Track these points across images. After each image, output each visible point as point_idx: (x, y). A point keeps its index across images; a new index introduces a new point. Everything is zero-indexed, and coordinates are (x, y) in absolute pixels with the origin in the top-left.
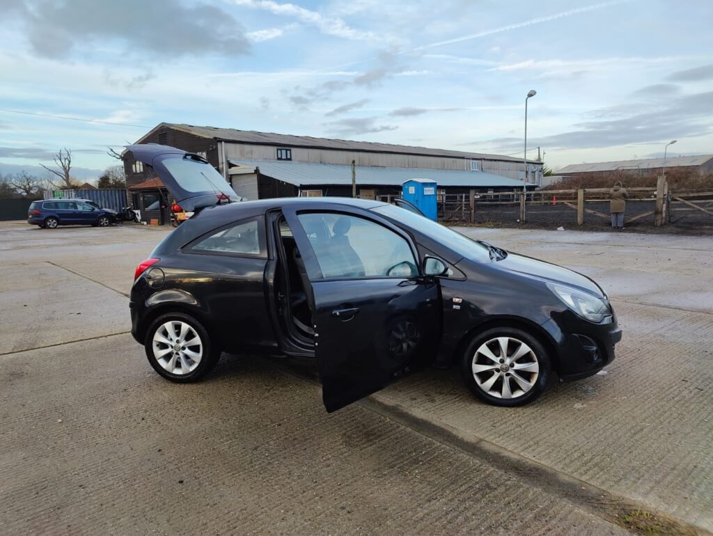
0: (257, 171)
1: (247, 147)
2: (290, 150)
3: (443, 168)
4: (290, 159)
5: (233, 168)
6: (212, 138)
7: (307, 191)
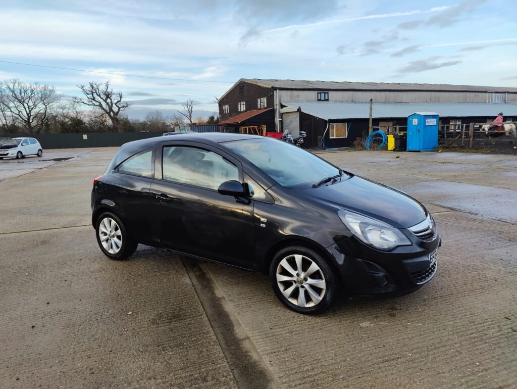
0: (299, 110)
1: (295, 93)
2: (328, 93)
3: (465, 102)
4: (328, 100)
5: (284, 108)
6: (270, 87)
7: (335, 124)
